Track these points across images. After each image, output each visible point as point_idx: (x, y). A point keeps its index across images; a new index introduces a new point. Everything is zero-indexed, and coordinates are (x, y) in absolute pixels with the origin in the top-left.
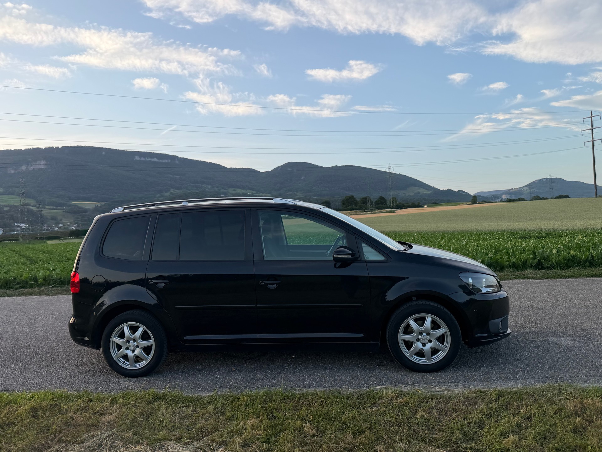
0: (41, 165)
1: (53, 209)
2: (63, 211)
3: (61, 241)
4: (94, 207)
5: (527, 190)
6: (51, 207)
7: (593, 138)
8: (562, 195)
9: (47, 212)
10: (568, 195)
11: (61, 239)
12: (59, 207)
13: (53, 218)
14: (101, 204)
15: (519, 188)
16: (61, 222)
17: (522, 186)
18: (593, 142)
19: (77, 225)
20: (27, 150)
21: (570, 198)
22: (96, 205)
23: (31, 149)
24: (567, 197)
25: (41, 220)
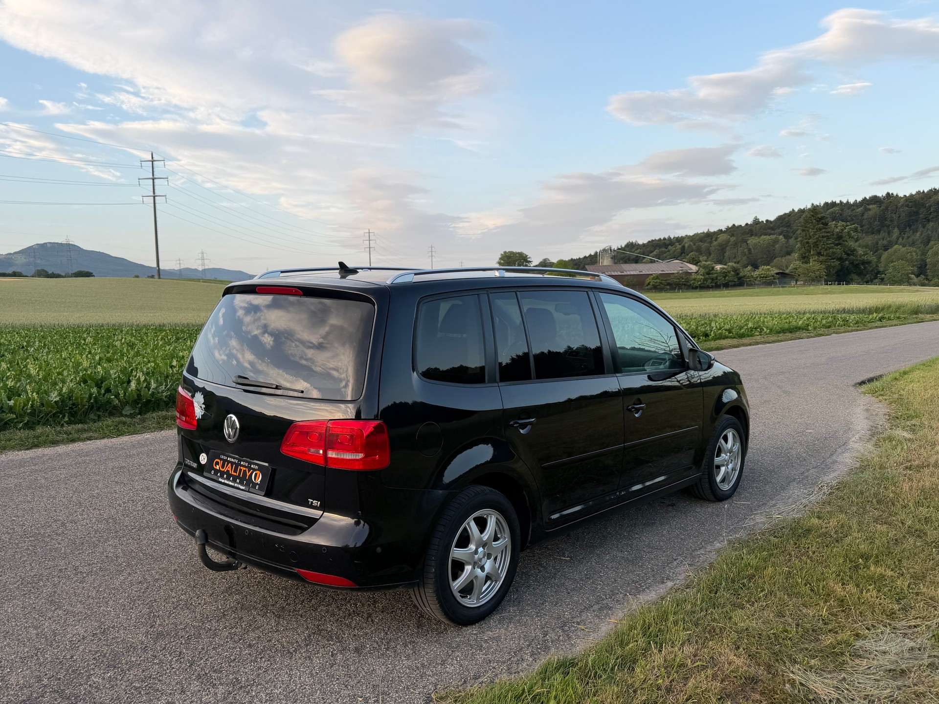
5: (22, 260)
7: (154, 193)
8: (82, 272)
10: (90, 271)
15: (7, 254)
17: (12, 252)
18: (154, 197)
21: (94, 276)
24: (88, 275)
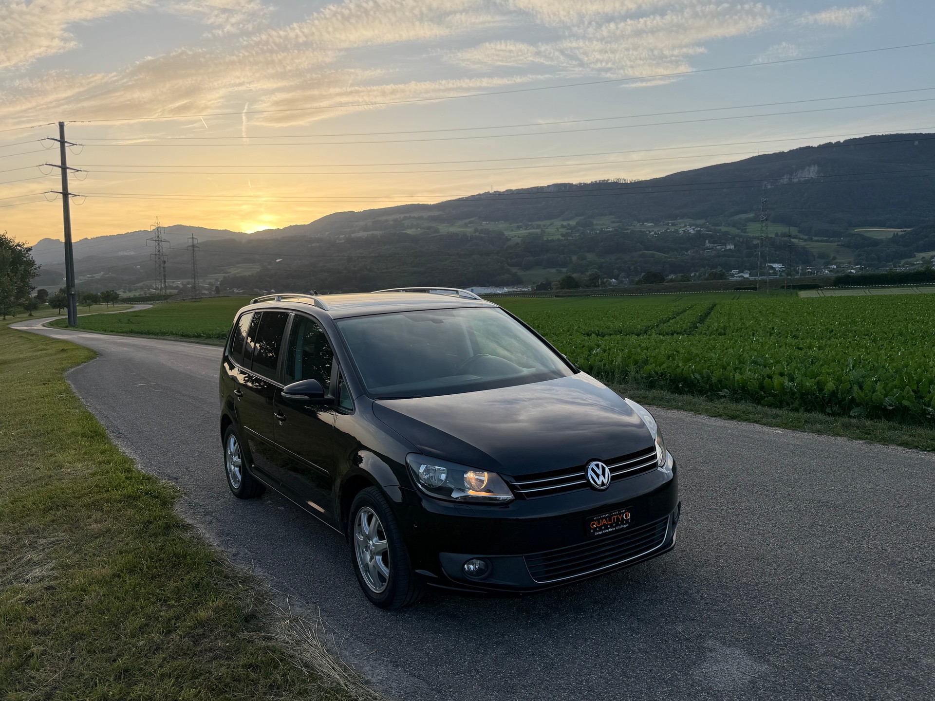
0: (812, 173)
1: (822, 241)
2: (838, 245)
3: (820, 292)
4: (891, 237)
6: (820, 239)
9: (816, 246)
11: (821, 290)
12: (832, 238)
13: (822, 256)
14: (904, 231)
16: (834, 261)
19: (859, 266)
20: (791, 152)
22: (896, 234)
23: (797, 149)
25: (805, 257)
